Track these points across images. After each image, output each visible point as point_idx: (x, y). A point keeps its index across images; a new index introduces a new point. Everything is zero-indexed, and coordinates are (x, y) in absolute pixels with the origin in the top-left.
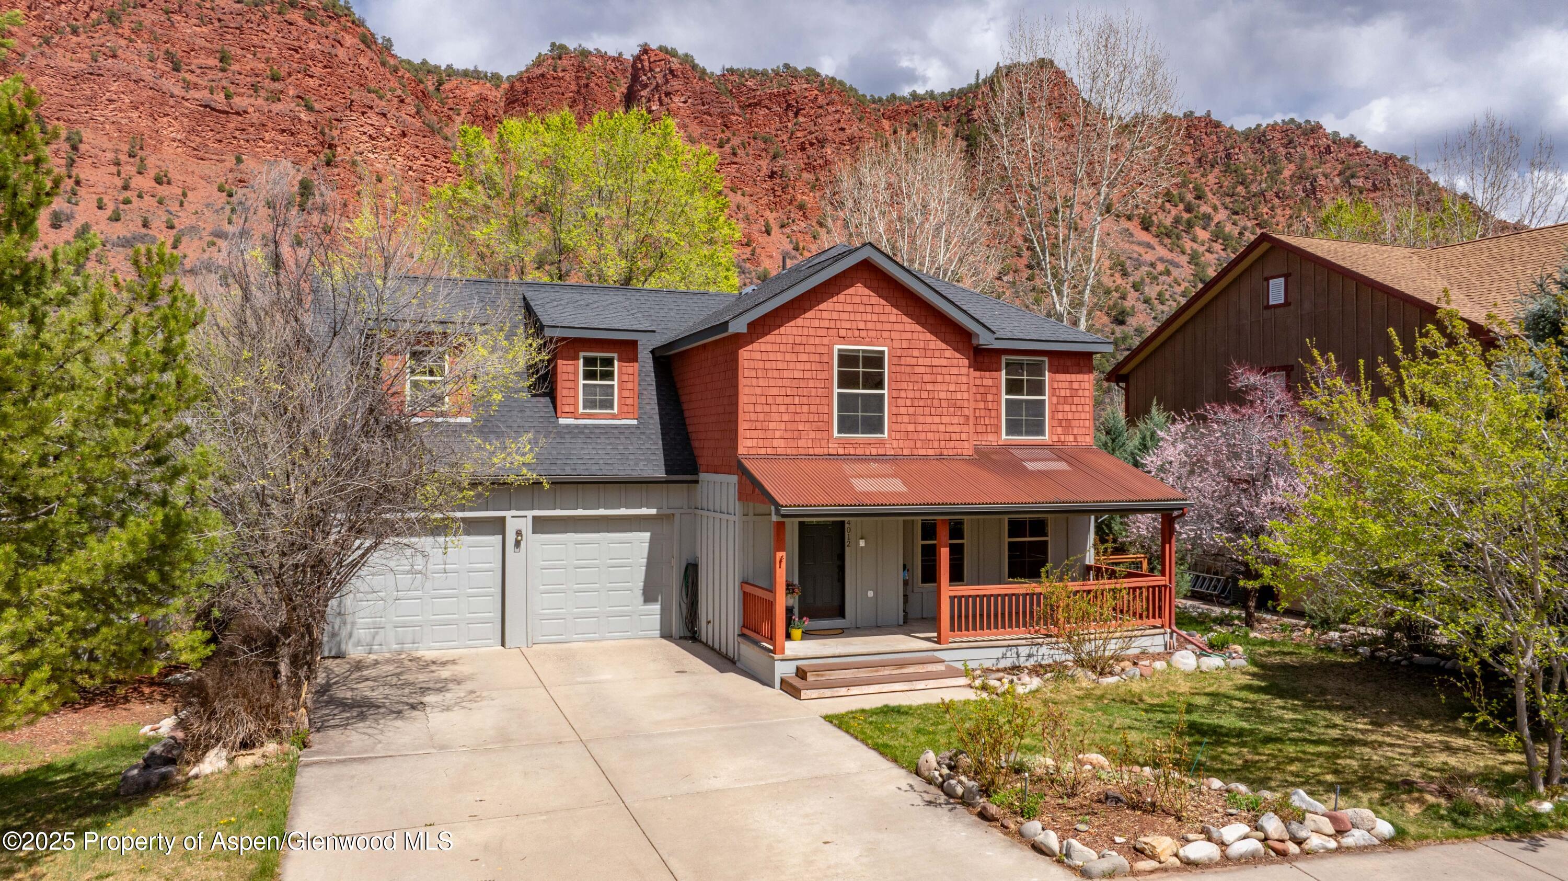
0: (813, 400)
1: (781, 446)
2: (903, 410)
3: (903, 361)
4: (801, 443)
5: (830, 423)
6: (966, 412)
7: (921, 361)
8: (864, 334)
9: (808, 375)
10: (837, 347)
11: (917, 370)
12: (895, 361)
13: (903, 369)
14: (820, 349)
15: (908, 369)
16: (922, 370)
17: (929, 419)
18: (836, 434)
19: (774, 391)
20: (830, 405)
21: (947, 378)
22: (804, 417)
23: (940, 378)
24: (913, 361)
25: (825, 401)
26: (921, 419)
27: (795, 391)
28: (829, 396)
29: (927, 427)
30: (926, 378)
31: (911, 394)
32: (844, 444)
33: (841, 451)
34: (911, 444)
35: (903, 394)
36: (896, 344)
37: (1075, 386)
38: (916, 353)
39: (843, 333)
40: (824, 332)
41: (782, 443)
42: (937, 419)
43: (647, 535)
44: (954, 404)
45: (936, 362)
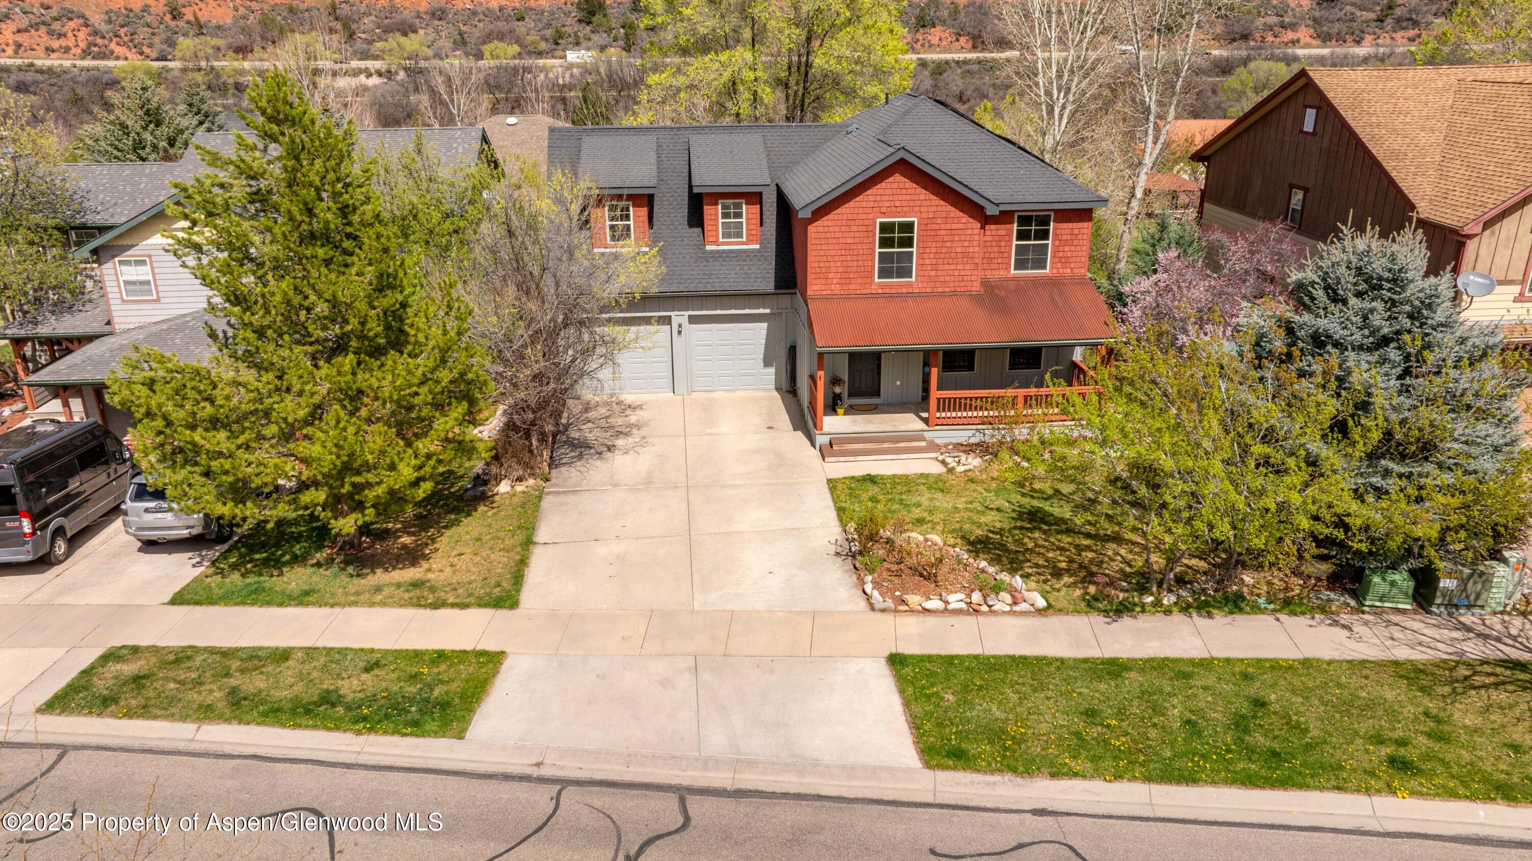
0: (860, 258)
1: (836, 288)
2: (928, 262)
3: (929, 227)
4: (852, 286)
5: (873, 272)
6: (977, 261)
7: (943, 226)
8: (899, 209)
9: (857, 240)
10: (879, 220)
11: (939, 233)
12: (923, 227)
13: (929, 233)
14: (867, 222)
15: (933, 233)
16: (944, 232)
17: (947, 267)
18: (876, 280)
19: (833, 253)
20: (873, 260)
21: (963, 237)
22: (854, 269)
23: (957, 238)
24: (937, 227)
25: (869, 257)
26: (941, 267)
27: (848, 252)
28: (873, 254)
29: (944, 273)
30: (946, 238)
31: (933, 250)
32: (881, 286)
33: (880, 291)
34: (933, 285)
35: (928, 250)
36: (924, 215)
37: (1076, 231)
38: (939, 221)
39: (883, 210)
40: (869, 210)
41: (838, 287)
42: (953, 267)
43: (765, 325)
44: (966, 255)
45: (954, 226)
